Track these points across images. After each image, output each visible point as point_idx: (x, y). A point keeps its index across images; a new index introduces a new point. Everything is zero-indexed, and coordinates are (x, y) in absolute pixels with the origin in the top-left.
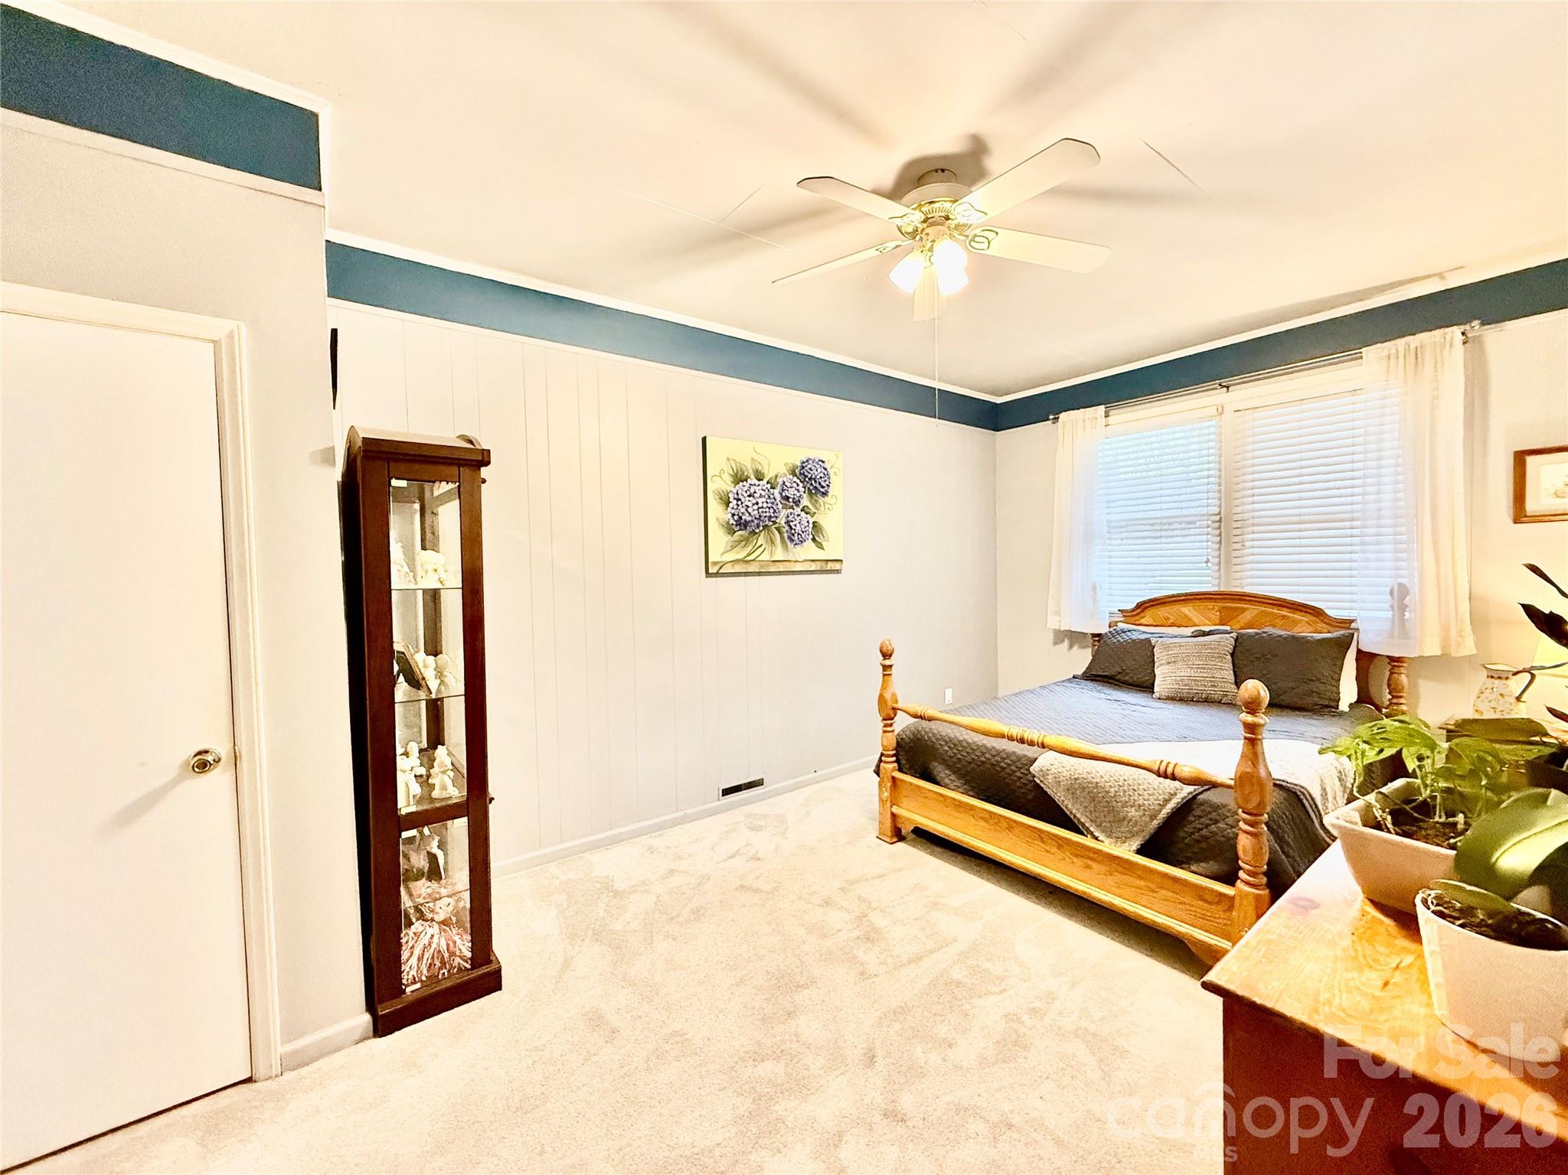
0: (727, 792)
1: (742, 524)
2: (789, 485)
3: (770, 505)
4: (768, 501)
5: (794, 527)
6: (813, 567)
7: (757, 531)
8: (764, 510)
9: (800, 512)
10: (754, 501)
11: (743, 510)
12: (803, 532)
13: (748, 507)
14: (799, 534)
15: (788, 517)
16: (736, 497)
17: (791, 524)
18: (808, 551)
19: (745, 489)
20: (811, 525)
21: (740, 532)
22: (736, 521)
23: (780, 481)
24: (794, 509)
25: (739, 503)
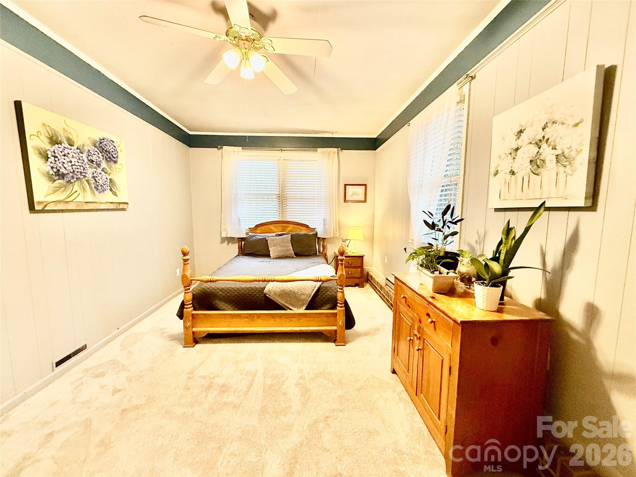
0: (58, 364)
1: (60, 175)
2: (93, 153)
3: (80, 164)
4: (79, 161)
5: (98, 181)
6: (112, 206)
7: (72, 181)
8: (77, 167)
9: (101, 172)
10: (68, 160)
11: (60, 165)
12: (104, 184)
13: (64, 163)
14: (101, 185)
15: (93, 174)
16: (53, 154)
17: (96, 178)
18: (108, 196)
19: (61, 150)
20: (109, 181)
21: (59, 181)
22: (55, 173)
23: (86, 148)
24: (97, 169)
25: (56, 159)
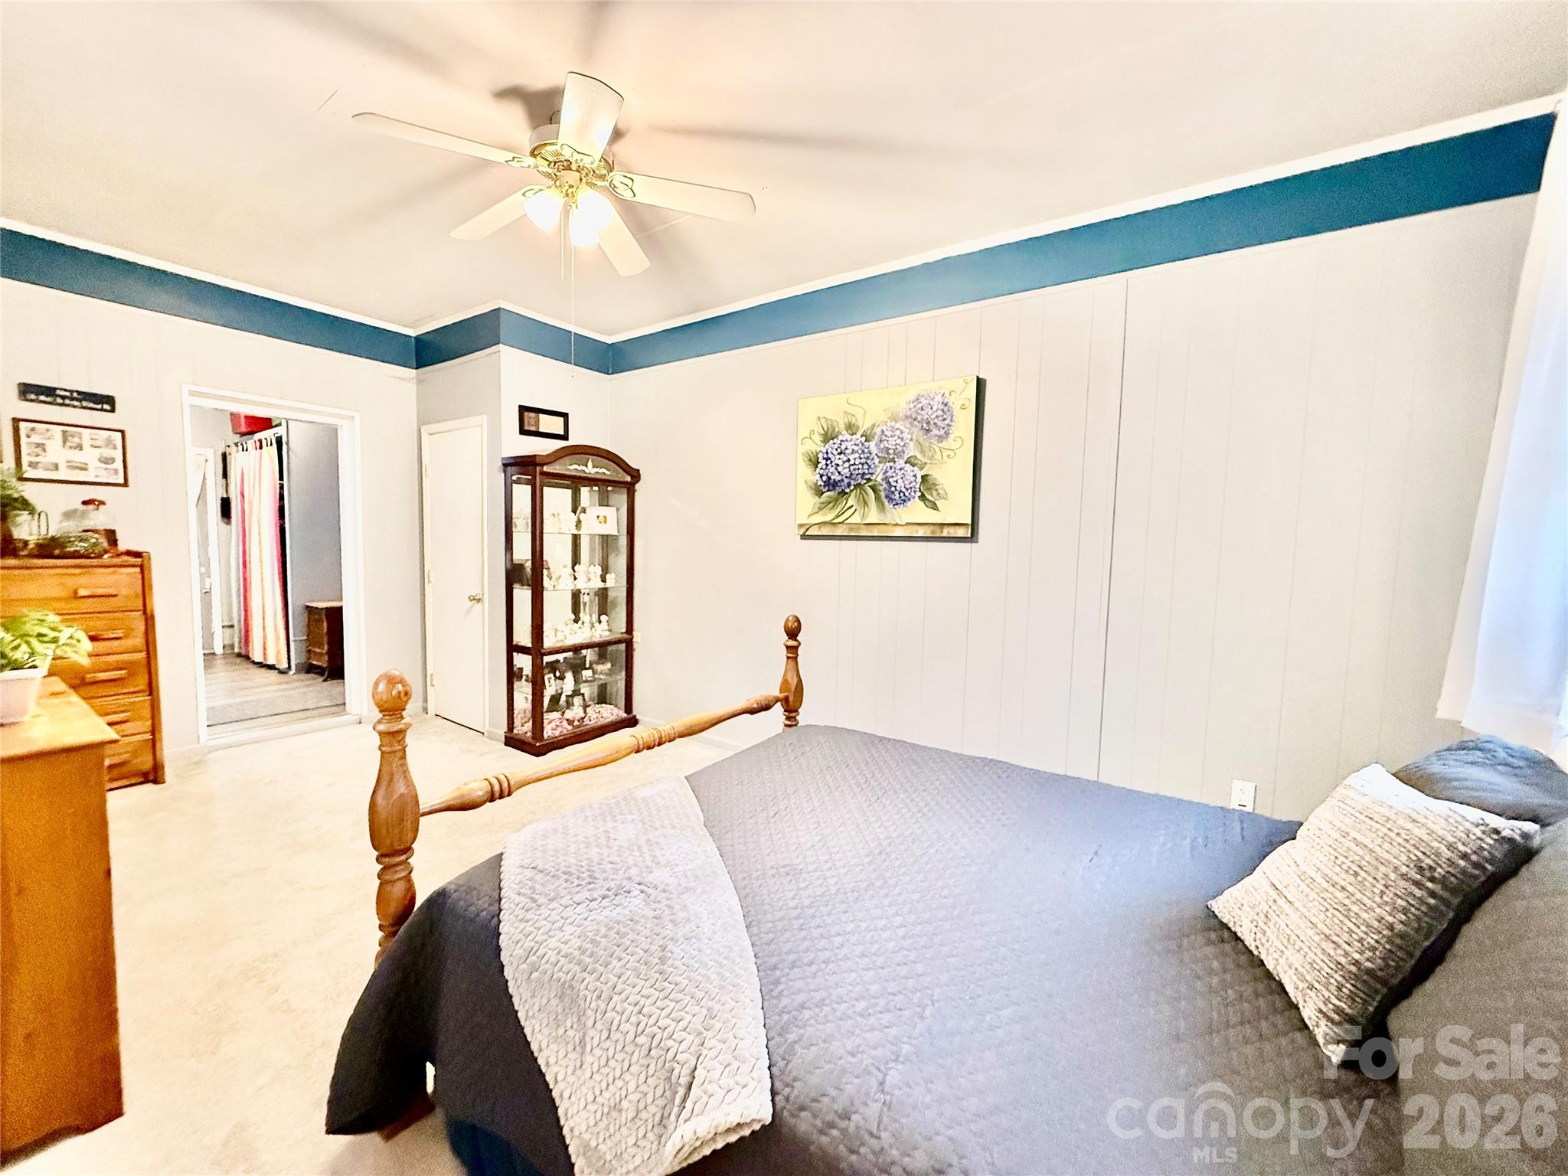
1: (830, 484)
2: (889, 433)
3: (863, 461)
4: (862, 456)
5: (894, 484)
6: (921, 532)
7: (847, 490)
8: (857, 467)
9: (903, 465)
10: (845, 459)
11: (832, 469)
12: (907, 489)
13: (838, 465)
14: (901, 491)
15: (886, 472)
16: (825, 456)
17: (891, 480)
18: (916, 512)
19: (836, 446)
20: (919, 480)
21: (829, 493)
22: (824, 482)
23: (878, 431)
24: (895, 462)
25: (829, 462)
